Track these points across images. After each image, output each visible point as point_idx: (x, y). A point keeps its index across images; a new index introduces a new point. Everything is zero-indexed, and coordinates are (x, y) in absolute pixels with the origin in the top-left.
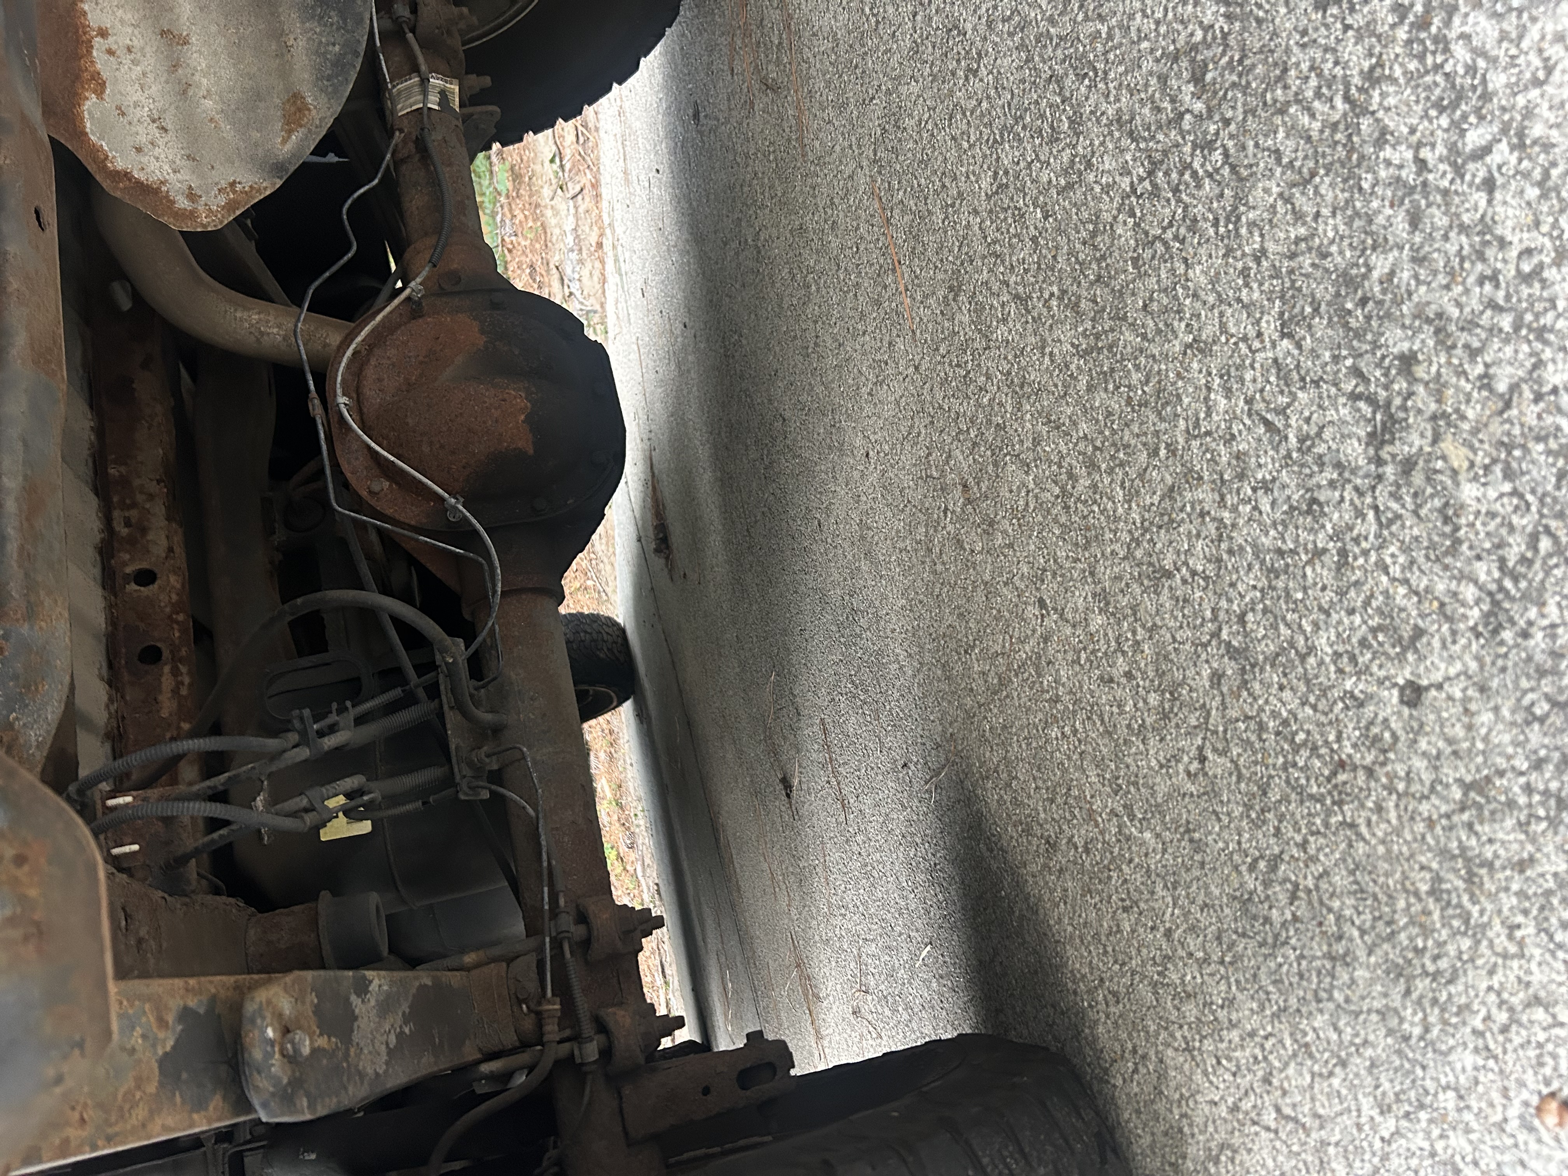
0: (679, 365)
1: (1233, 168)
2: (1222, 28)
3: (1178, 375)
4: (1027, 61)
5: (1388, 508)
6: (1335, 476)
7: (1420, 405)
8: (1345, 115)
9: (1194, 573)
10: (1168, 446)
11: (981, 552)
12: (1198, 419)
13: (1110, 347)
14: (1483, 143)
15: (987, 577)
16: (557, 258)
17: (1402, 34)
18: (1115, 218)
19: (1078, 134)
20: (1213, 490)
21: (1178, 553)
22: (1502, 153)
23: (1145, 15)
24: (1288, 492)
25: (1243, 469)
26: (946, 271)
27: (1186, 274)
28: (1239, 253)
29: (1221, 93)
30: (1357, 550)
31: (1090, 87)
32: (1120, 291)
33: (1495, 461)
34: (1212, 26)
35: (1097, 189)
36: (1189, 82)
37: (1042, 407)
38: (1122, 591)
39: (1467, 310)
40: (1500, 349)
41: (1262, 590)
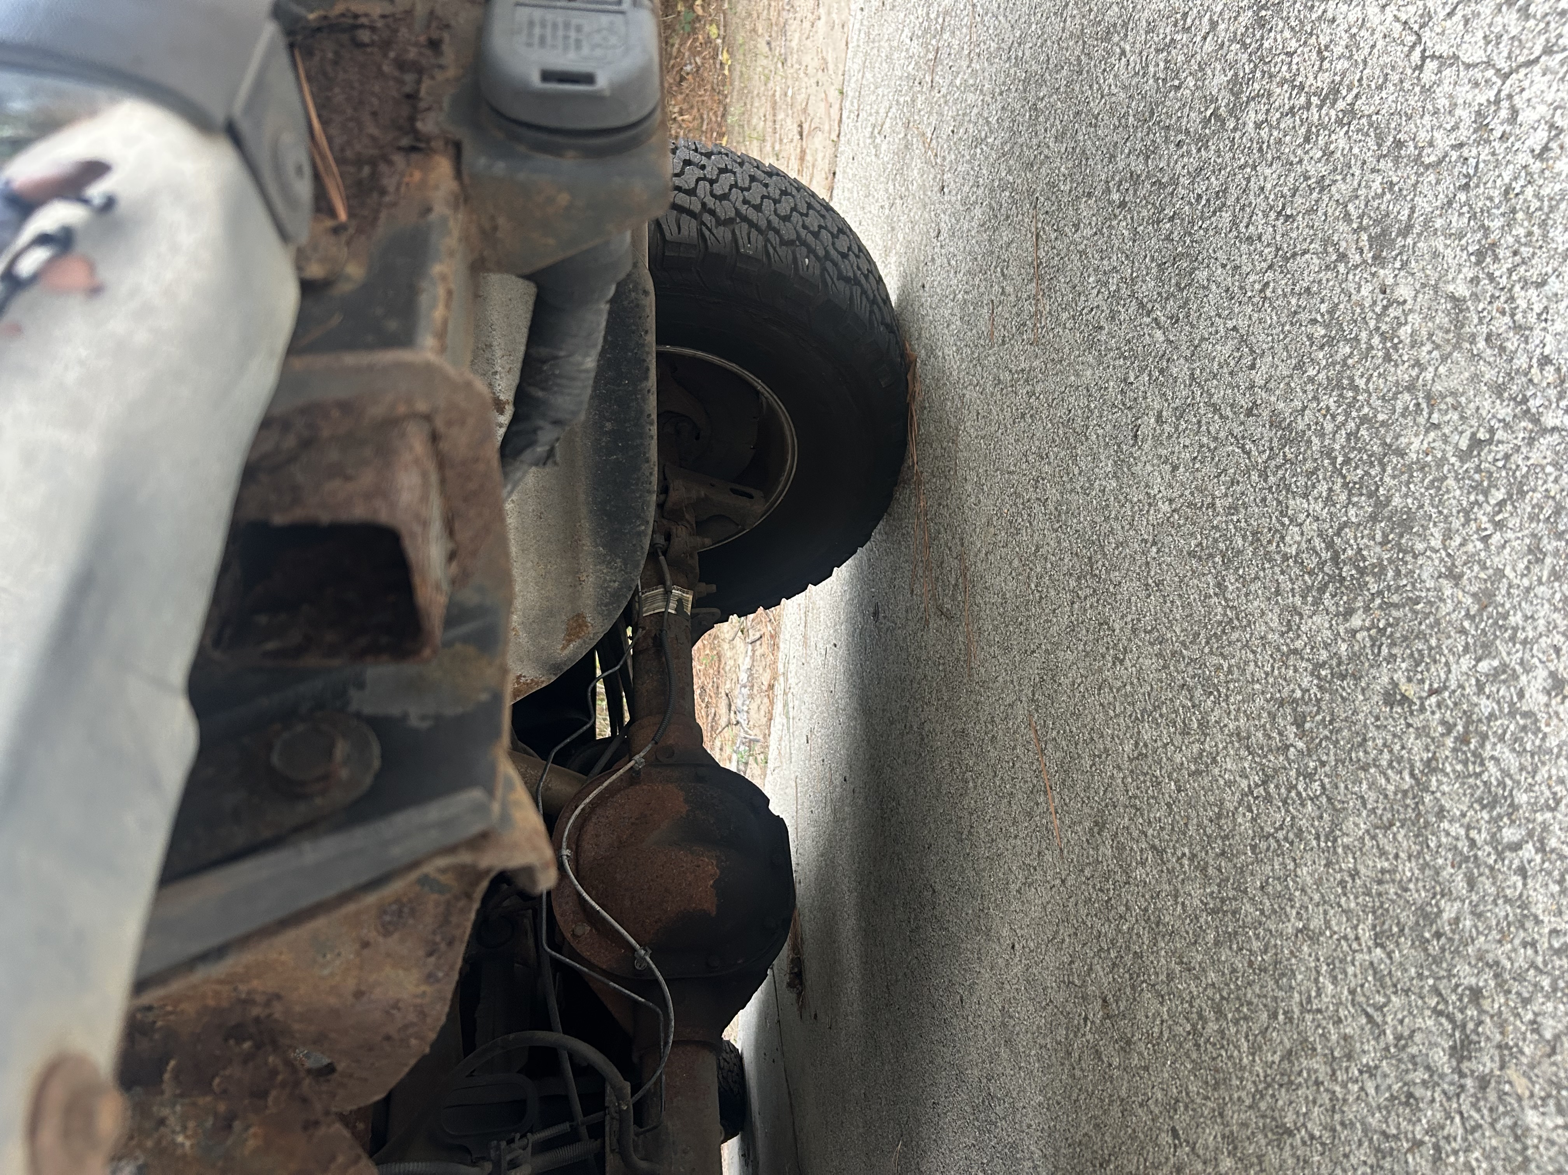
1: (1329, 799)
2: (1316, 695)
3: (1292, 952)
4: (1164, 667)
5: (1470, 1117)
6: (1426, 1076)
7: (1489, 1033)
8: (1412, 787)
9: (1312, 1137)
10: (1285, 1013)
11: (1118, 1068)
12: (1309, 996)
13: (1234, 913)
14: (1516, 840)
15: (1123, 1093)
17: (1449, 742)
18: (1236, 809)
19: (1206, 735)
20: (1325, 1063)
21: (1297, 1113)
22: (1528, 851)
23: (1256, 665)
24: (1389, 1081)
25: (1350, 1051)
26: (1092, 808)
27: (1295, 871)
28: (1337, 867)
29: (1317, 741)
30: (1448, 1148)
31: (1215, 702)
32: (1241, 868)
33: (1549, 1096)
34: (1308, 691)
35: (1222, 782)
36: (1292, 724)
37: (1176, 948)
38: (1248, 1138)
39: (1516, 965)
40: (1543, 1004)
41: (1372, 1167)
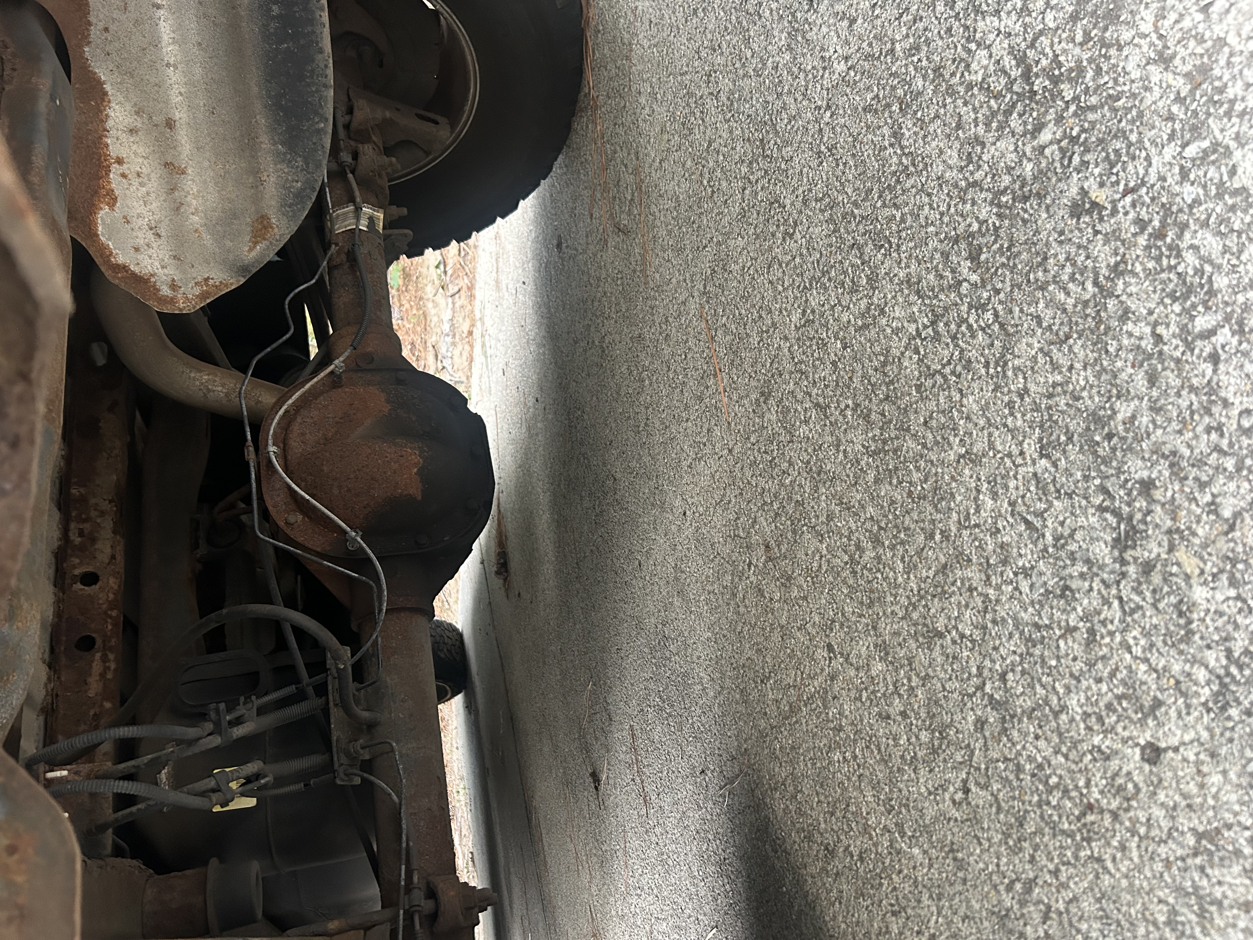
0: (529, 429)
1: (1002, 326)
2: (994, 224)
3: (953, 478)
4: (834, 231)
5: (1131, 600)
6: (1085, 569)
7: (1158, 521)
8: (1094, 296)
9: (962, 636)
10: (942, 532)
11: (779, 601)
12: (968, 514)
13: (895, 451)
14: (1210, 327)
15: (783, 622)
16: (434, 339)
17: (1142, 241)
18: (902, 353)
19: (874, 289)
20: (980, 571)
21: (949, 618)
22: (1224, 335)
23: (931, 208)
24: (1044, 578)
25: (1006, 557)
26: (759, 380)
27: (961, 401)
28: (1006, 389)
29: (993, 270)
30: (1104, 631)
31: (885, 255)
32: (905, 409)
33: (1221, 571)
34: (986, 221)
35: (889, 331)
36: (967, 259)
37: (836, 491)
38: (900, 645)
39: (1196, 451)
40: (1225, 484)
41: (1021, 655)
